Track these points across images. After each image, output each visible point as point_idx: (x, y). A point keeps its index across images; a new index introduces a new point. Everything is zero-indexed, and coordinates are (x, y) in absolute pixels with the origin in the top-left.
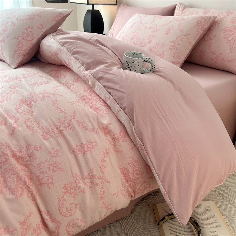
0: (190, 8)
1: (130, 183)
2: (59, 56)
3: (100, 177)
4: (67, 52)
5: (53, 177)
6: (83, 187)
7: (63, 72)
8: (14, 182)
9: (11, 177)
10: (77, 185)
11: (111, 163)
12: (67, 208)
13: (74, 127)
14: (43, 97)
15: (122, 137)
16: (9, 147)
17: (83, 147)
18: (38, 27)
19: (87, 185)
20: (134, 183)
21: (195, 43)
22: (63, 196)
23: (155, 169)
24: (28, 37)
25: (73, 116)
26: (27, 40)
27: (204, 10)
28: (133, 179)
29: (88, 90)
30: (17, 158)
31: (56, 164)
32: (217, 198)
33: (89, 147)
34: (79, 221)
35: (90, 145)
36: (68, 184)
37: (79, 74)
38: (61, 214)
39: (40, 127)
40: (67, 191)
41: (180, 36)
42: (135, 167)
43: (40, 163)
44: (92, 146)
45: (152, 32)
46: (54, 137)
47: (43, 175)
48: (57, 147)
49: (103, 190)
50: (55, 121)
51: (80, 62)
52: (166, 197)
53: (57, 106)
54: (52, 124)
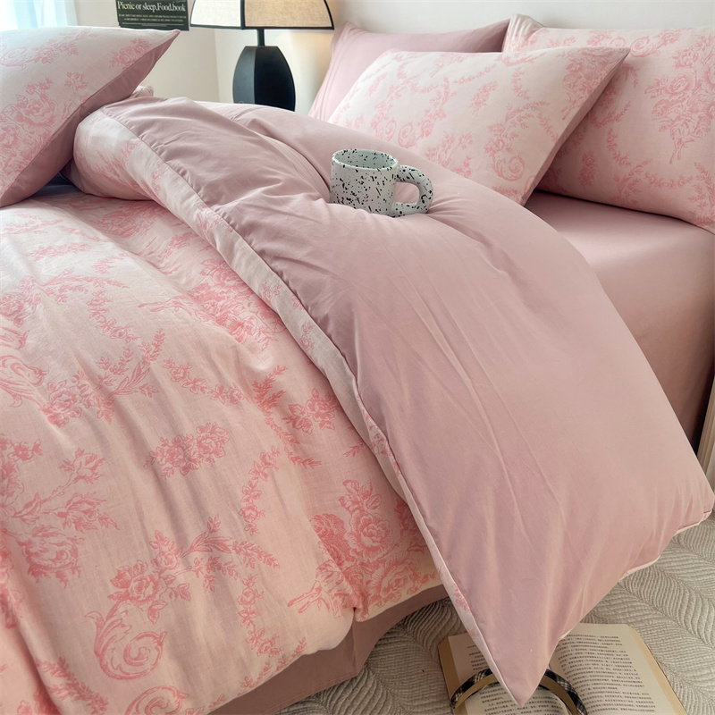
0: (550, 29)
1: (347, 564)
2: (127, 168)
3: (242, 544)
4: (150, 151)
5: (77, 546)
6: (181, 579)
7: (143, 219)
10: (162, 572)
11: (282, 501)
12: (126, 652)
13: (155, 382)
14: (61, 290)
15: (318, 415)
17: (183, 448)
18: (68, 84)
19: (197, 573)
20: (362, 564)
21: (567, 130)
22: (114, 610)
24: (36, 114)
25: (153, 348)
26: (31, 123)
27: (591, 32)
28: (357, 553)
29: (214, 268)
31: (90, 504)
32: (644, 615)
33: (206, 448)
34: (170, 694)
36: (129, 571)
37: (183, 217)
38: (105, 671)
39: (44, 384)
40: (127, 591)
41: (519, 111)
42: (362, 511)
43: (35, 500)
44: (216, 443)
45: (434, 100)
46: (86, 416)
47: (42, 540)
48: (93, 448)
49: (253, 588)
50: (94, 364)
51: (189, 181)
52: (461, 608)
53: (102, 316)
54: (81, 374)
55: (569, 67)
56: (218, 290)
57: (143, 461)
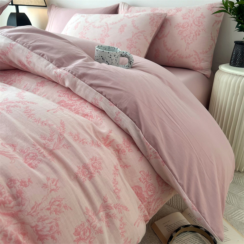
0: (135, 7)
3: (116, 204)
4: (23, 47)
6: (98, 225)
7: (15, 77)
10: (91, 224)
13: (68, 142)
14: (7, 108)
15: (127, 147)
17: (87, 169)
19: (103, 221)
21: (151, 40)
23: (177, 179)
25: (62, 128)
27: (151, 8)
28: (147, 199)
29: (64, 94)
31: (59, 201)
33: (95, 167)
35: (95, 164)
36: (79, 227)
39: (18, 151)
40: (80, 237)
41: (136, 34)
42: (147, 182)
43: (35, 205)
44: (98, 164)
45: (103, 31)
46: (45, 162)
47: (42, 223)
48: (53, 176)
49: (123, 222)
50: (39, 138)
51: (46, 58)
52: (194, 211)
53: (33, 117)
54: (35, 144)
55: (150, 19)
56: (70, 102)
57: (72, 177)
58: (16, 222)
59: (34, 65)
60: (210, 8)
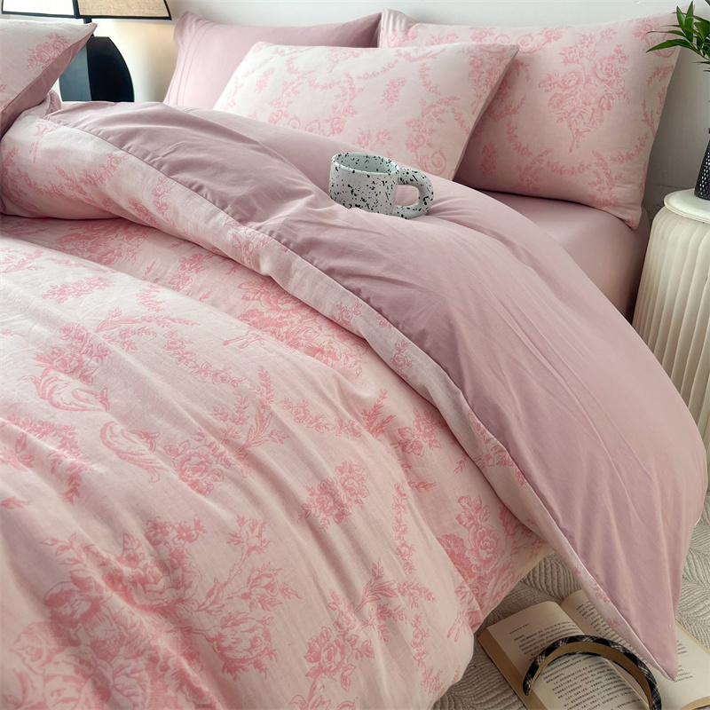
0: (426, 25)
2: (106, 185)
3: (405, 584)
4: (145, 165)
5: (268, 627)
6: (362, 637)
8: (141, 686)
9: (128, 670)
10: (345, 633)
15: (425, 435)
16: (87, 548)
17: (331, 494)
19: (373, 626)
21: (475, 123)
22: (313, 688)
23: (557, 521)
25: (264, 388)
27: (472, 28)
28: (477, 568)
29: (257, 292)
30: (125, 588)
33: (351, 490)
36: (317, 641)
39: (160, 449)
40: (320, 664)
41: (433, 106)
42: (477, 525)
43: (215, 586)
44: (358, 482)
45: (338, 96)
46: (230, 478)
47: (233, 630)
48: (251, 513)
49: (420, 628)
50: (210, 417)
51: (209, 197)
52: (601, 601)
53: (191, 360)
54: (204, 431)
55: (472, 63)
57: (296, 516)
58: (172, 627)
59: (176, 213)
60: (642, 31)
